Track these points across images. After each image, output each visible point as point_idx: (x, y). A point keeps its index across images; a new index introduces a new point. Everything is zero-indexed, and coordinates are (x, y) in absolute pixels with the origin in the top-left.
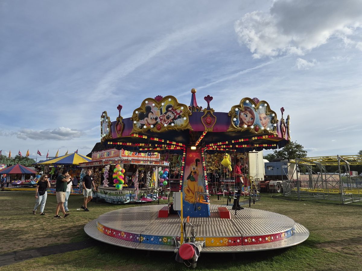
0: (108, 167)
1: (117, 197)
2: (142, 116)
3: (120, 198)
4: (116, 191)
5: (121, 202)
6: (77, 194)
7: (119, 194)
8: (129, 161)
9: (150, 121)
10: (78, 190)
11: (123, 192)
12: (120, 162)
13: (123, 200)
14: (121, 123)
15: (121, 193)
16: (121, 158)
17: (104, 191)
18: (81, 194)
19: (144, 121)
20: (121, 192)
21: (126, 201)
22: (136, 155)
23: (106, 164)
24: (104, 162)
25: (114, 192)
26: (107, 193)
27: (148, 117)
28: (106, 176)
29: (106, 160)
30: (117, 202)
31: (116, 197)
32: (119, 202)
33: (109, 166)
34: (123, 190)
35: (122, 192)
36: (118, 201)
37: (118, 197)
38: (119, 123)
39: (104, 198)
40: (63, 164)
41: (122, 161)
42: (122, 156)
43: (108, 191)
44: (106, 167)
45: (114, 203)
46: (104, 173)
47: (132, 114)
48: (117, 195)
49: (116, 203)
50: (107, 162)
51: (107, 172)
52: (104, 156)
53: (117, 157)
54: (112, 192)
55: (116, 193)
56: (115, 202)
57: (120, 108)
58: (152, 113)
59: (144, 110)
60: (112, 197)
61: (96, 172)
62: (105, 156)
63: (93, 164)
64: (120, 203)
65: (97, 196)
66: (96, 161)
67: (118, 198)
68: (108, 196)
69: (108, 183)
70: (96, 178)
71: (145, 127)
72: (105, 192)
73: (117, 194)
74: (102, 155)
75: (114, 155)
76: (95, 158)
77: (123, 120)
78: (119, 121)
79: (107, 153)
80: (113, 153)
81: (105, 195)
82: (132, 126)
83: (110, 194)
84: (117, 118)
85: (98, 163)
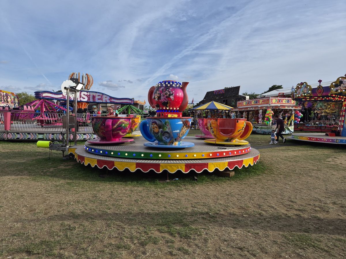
2: (336, 86)
4: (267, 126)
9: (342, 88)
15: (271, 128)
16: (271, 105)
17: (254, 126)
19: (338, 88)
20: (271, 127)
22: (279, 102)
24: (259, 107)
26: (258, 127)
27: (340, 86)
28: (261, 117)
31: (267, 130)
33: (262, 110)
36: (269, 132)
37: (269, 130)
42: (271, 103)
44: (260, 111)
47: (330, 84)
48: (268, 128)
49: (267, 133)
51: (261, 114)
52: (251, 103)
53: (266, 104)
54: (263, 126)
57: (320, 81)
58: (344, 84)
59: (338, 82)
60: (263, 130)
62: (253, 104)
66: (248, 107)
71: (339, 91)
74: (249, 103)
75: (263, 103)
76: (241, 105)
77: (322, 87)
78: (320, 88)
79: (254, 101)
80: (262, 102)
81: (256, 129)
82: (330, 91)
83: (262, 128)
84: (318, 86)
85: (254, 108)
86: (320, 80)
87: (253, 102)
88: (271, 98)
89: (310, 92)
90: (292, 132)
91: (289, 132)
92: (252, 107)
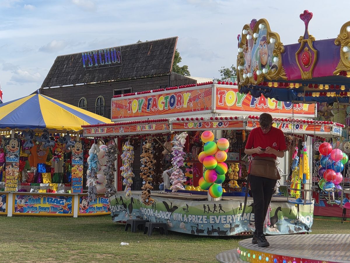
0: (182, 138)
1: (208, 218)
3: (218, 222)
4: (205, 203)
5: (218, 231)
6: (57, 213)
7: (212, 209)
8: (242, 122)
10: (58, 202)
11: (223, 204)
12: (215, 124)
13: (225, 226)
14: (309, 49)
15: (218, 209)
16: (215, 113)
17: (164, 202)
18: (69, 214)
20: (217, 205)
21: (231, 229)
22: (252, 104)
23: (177, 130)
24: (174, 124)
25: (199, 205)
26: (176, 207)
28: (179, 162)
29: (178, 119)
30: (209, 232)
31: (204, 220)
32: (214, 230)
33: (185, 135)
34: (222, 200)
35: (220, 206)
36: (210, 229)
37: (211, 219)
38: (307, 48)
39: (165, 222)
40: (21, 128)
41: (222, 121)
42: (218, 108)
43: (176, 203)
44: (178, 137)
45: (200, 234)
46: (173, 153)
48: (207, 211)
49: (205, 234)
50: (182, 125)
51: (180, 152)
52: (155, 105)
53: (202, 109)
54: (191, 204)
55: (205, 207)
56: (202, 231)
57: (306, 17)
60: (193, 218)
61: (146, 152)
62: (161, 107)
63: (135, 129)
64: (216, 234)
65: (138, 217)
66: (146, 122)
67: (211, 222)
68: (180, 216)
69: (183, 181)
70: (146, 166)
72: (169, 204)
73: (207, 209)
74: (149, 104)
75: (192, 105)
76: (122, 112)
77: (314, 43)
78: (305, 44)
79: (166, 99)
80: (190, 100)
81: (169, 214)
82: (339, 58)
83: (186, 210)
84: (301, 39)
85: (154, 126)
86: (306, 12)
87: (162, 99)
88: (217, 86)
89: (275, 59)
90: (306, 227)
91: (292, 227)
92: (148, 122)
